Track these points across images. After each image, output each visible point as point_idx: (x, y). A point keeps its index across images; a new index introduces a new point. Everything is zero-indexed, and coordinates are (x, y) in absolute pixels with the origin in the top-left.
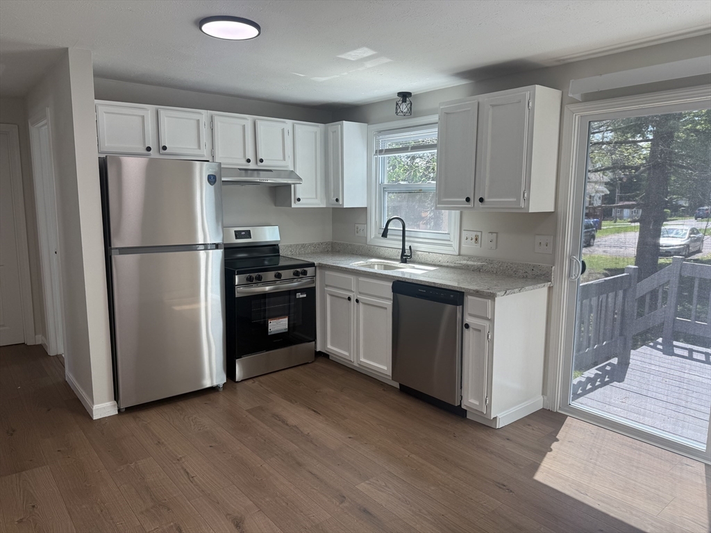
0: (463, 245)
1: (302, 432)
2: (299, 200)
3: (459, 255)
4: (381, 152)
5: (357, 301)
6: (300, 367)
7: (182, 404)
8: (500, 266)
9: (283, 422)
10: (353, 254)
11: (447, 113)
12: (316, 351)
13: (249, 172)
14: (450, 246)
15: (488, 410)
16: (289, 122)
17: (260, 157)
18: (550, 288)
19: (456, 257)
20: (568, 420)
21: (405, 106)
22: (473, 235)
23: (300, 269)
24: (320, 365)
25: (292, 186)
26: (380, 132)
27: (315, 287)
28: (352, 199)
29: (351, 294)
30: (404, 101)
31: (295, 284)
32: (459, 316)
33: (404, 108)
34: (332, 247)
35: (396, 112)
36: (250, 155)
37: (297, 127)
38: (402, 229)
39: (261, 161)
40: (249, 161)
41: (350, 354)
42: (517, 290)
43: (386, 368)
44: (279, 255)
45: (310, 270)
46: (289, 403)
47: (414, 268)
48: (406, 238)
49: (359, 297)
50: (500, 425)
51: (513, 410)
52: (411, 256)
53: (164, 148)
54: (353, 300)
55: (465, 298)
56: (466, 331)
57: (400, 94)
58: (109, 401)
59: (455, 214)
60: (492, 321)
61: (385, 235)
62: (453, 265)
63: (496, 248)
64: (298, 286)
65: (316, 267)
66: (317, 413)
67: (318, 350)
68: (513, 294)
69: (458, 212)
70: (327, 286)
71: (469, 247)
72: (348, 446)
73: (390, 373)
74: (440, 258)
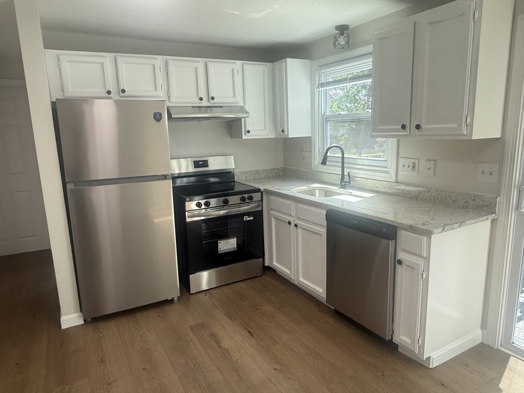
0: (400, 172)
1: (231, 358)
2: (249, 132)
3: (396, 182)
4: (322, 85)
5: (296, 226)
6: (249, 281)
7: (139, 316)
8: (438, 195)
9: (218, 343)
10: (300, 179)
11: (382, 39)
12: (264, 266)
13: (203, 109)
14: (388, 172)
15: (421, 350)
16: (239, 63)
17: (211, 95)
18: (494, 221)
19: (392, 184)
20: (512, 362)
21: (342, 39)
22: (410, 162)
23: (248, 194)
24: (267, 279)
25: (243, 120)
26: (321, 66)
27: (262, 211)
28: (297, 128)
29: (291, 219)
30: (342, 34)
31: (244, 208)
32: (391, 250)
33: (342, 41)
34: (283, 172)
35: (335, 45)
36: (203, 94)
37: (245, 66)
38: (341, 156)
39: (213, 98)
40: (201, 99)
41: (291, 272)
42: (456, 225)
43: (321, 291)
44: (234, 181)
45: (257, 196)
46: (229, 320)
47: (351, 194)
48: (345, 165)
49: (298, 222)
50: (433, 364)
51: (449, 347)
52: (349, 182)
53: (123, 91)
54: (293, 225)
55: (399, 232)
56: (398, 267)
57: (337, 28)
58: (76, 313)
59: (392, 142)
60: (427, 259)
61: (324, 162)
62: (390, 191)
63: (434, 176)
65: (262, 193)
66: (253, 336)
67: (266, 265)
68: (452, 230)
69: (395, 140)
70: (272, 209)
71: (406, 174)
72: (271, 381)
73: (324, 296)
74: (378, 185)
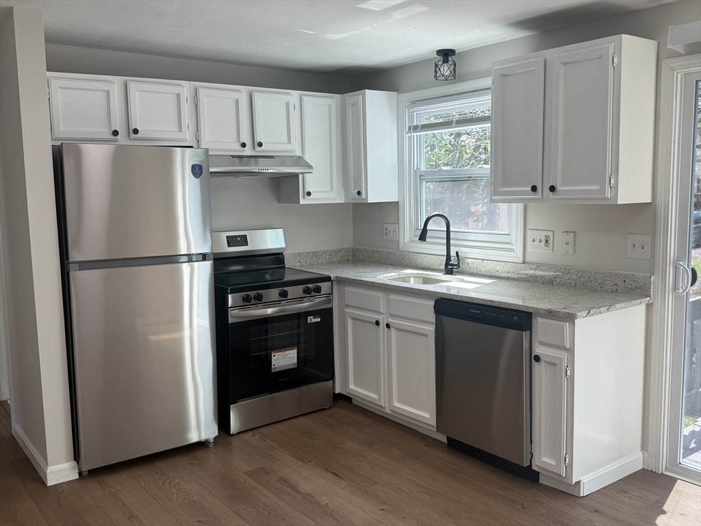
0: (529, 249)
1: (318, 503)
2: (309, 194)
3: (524, 262)
4: (416, 128)
5: (388, 326)
6: (314, 415)
7: (161, 465)
8: (580, 277)
9: (294, 488)
10: (381, 263)
11: (503, 76)
12: (334, 393)
13: (245, 159)
14: (512, 250)
15: (569, 472)
16: (295, 94)
17: (258, 140)
18: (649, 306)
19: (519, 265)
20: (679, 485)
21: (446, 68)
22: (542, 235)
23: (312, 285)
24: (340, 412)
25: (300, 176)
26: (414, 102)
27: (332, 308)
28: (378, 191)
29: (379, 317)
30: (445, 61)
31: (305, 305)
32: (526, 345)
33: (446, 70)
34: (353, 254)
35: (436, 76)
36: (246, 138)
37: (305, 99)
38: (446, 229)
39: (260, 145)
40: (244, 145)
41: (380, 397)
42: (604, 309)
43: (427, 415)
44: (284, 267)
45: (325, 286)
46: (300, 463)
47: (463, 281)
48: (452, 242)
49: (390, 320)
50: (585, 491)
51: (602, 471)
52: (458, 265)
53: (136, 131)
54: (383, 325)
55: (534, 321)
56: (535, 364)
57: (440, 52)
58: (68, 462)
59: (518, 208)
60: (571, 351)
61: (423, 237)
62: (515, 276)
63: (575, 253)
64: (309, 307)
65: (332, 281)
66: (340, 477)
67: (337, 392)
68: (599, 315)
69: (521, 205)
70: (347, 306)
71: (537, 252)
72: (380, 522)
73: (433, 422)
74: (498, 268)
